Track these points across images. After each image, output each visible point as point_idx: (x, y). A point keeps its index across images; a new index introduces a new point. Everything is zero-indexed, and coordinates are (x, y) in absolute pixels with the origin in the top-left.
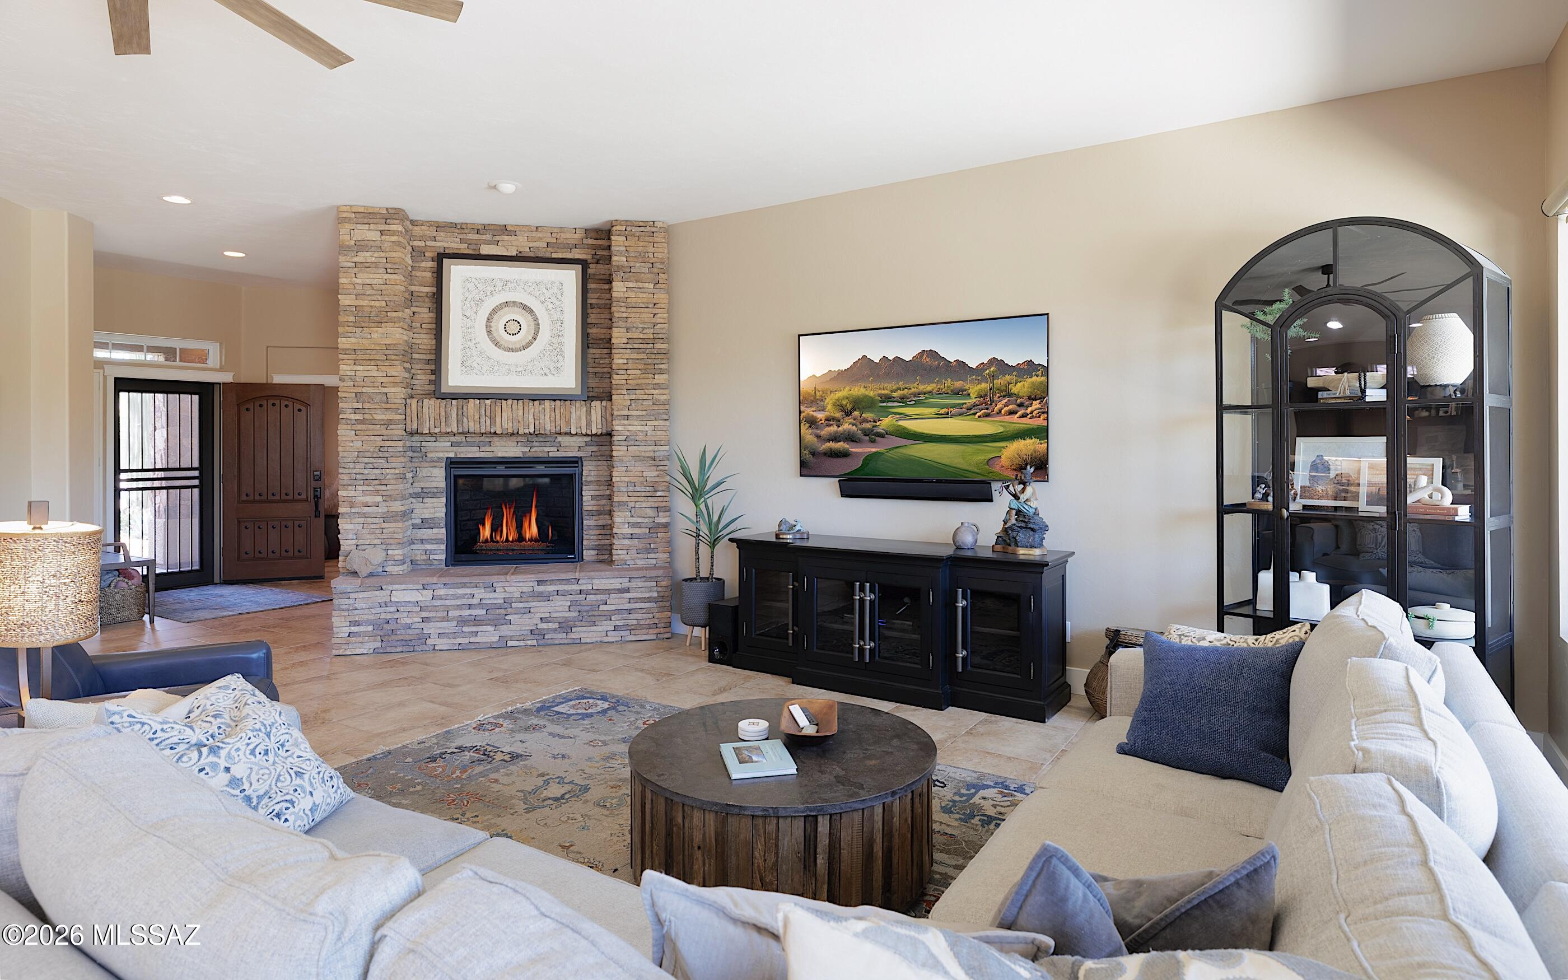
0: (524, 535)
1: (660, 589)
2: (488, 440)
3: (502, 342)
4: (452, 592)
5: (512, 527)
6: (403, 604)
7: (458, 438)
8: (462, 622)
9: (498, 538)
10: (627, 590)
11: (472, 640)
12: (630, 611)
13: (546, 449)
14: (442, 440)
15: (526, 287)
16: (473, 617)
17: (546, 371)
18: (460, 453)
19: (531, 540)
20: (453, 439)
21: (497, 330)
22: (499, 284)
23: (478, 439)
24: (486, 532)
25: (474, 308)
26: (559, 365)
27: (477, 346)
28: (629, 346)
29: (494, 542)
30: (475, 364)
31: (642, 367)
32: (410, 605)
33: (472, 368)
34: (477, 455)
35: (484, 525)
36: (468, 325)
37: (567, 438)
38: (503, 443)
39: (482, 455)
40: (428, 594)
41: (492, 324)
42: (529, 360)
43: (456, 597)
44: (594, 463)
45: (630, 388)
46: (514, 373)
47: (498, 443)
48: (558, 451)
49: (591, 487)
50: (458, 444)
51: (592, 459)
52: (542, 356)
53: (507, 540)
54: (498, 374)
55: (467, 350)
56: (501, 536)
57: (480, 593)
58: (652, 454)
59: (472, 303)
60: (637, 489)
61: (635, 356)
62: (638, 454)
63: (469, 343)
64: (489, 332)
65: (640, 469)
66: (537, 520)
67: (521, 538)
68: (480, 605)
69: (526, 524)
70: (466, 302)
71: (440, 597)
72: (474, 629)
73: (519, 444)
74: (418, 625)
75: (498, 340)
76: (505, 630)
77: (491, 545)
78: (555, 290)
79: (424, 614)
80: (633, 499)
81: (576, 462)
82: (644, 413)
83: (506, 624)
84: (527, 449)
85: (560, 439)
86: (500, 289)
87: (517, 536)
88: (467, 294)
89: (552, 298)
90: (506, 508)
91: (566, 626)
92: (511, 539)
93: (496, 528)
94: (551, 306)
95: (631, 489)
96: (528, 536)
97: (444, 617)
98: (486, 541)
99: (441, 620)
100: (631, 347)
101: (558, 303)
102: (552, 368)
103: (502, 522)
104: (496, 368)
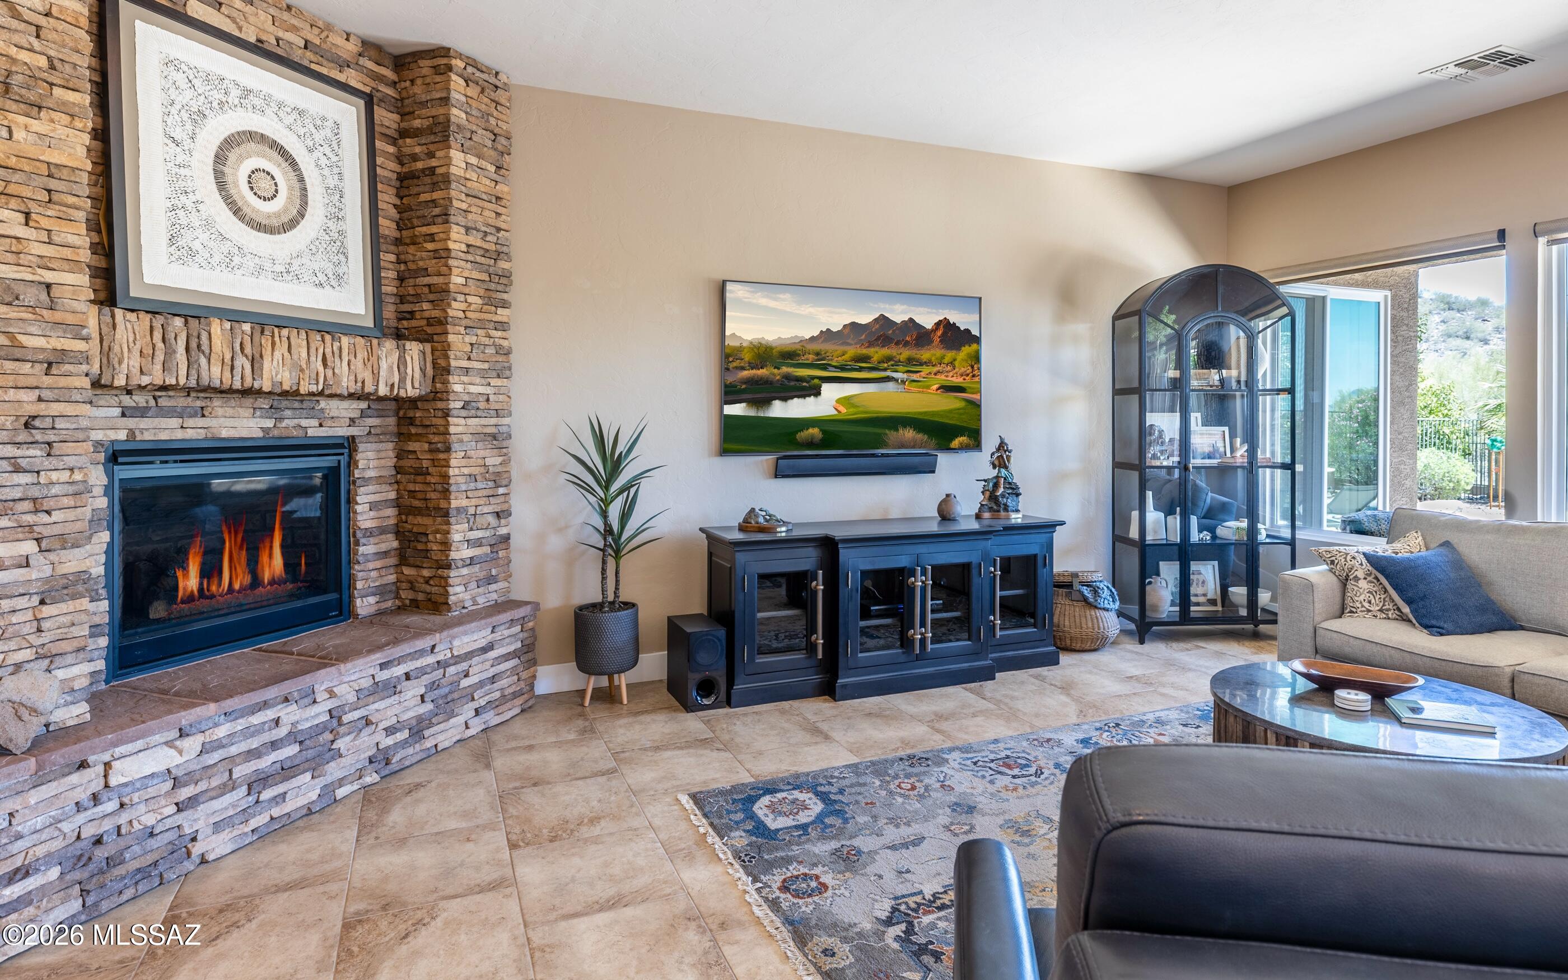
0: (260, 575)
1: (526, 635)
2: (199, 403)
3: (246, 210)
4: (241, 724)
5: (240, 564)
6: (138, 785)
7: (140, 399)
8: (258, 782)
9: (214, 588)
10: (489, 647)
11: (276, 812)
12: (493, 679)
13: (304, 423)
14: (102, 403)
15: (281, 114)
16: (278, 765)
17: (322, 278)
18: (142, 431)
19: (273, 582)
20: (127, 401)
21: (236, 185)
22: (235, 93)
23: (181, 401)
24: (190, 581)
25: (189, 126)
26: (340, 271)
27: (201, 207)
28: (470, 257)
29: (208, 598)
30: (196, 245)
31: (482, 292)
32: (155, 781)
33: (192, 253)
34: (179, 435)
35: (185, 569)
36: (179, 160)
37: (334, 403)
38: (230, 411)
39: (190, 434)
40: (192, 744)
41: (226, 170)
42: (294, 255)
43: (250, 732)
44: (374, 446)
45: (471, 325)
46: (270, 275)
47: (220, 411)
48: (321, 425)
49: (371, 488)
50: (141, 412)
51: (371, 439)
52: (314, 250)
53: (231, 589)
54: (240, 272)
55: (181, 213)
56: (219, 585)
57: (290, 715)
58: (493, 430)
59: (185, 115)
60: (480, 485)
61: (476, 275)
62: (480, 430)
63: (183, 198)
64: (221, 185)
65: (482, 453)
66: (283, 547)
67: (256, 582)
68: (294, 737)
69: (264, 558)
70: (174, 111)
71: (219, 745)
72: (280, 789)
73: (258, 413)
74: (169, 823)
75: (240, 204)
76: (334, 771)
77: (203, 604)
78: (328, 133)
79: (185, 793)
80: (474, 502)
81: (349, 445)
82: (486, 366)
83: (333, 759)
84: (269, 423)
85: (323, 404)
86: (236, 101)
87: (247, 580)
88: (173, 93)
89: (325, 146)
90: (230, 532)
91: (418, 730)
92: (237, 586)
93: (210, 571)
94: (323, 161)
95: (472, 485)
96: (267, 577)
97: (225, 785)
98: (190, 598)
99: (219, 792)
100: (472, 259)
101: (334, 159)
102: (330, 275)
103: (221, 561)
104: (237, 260)
